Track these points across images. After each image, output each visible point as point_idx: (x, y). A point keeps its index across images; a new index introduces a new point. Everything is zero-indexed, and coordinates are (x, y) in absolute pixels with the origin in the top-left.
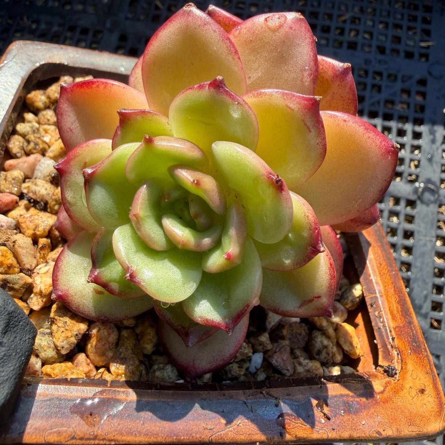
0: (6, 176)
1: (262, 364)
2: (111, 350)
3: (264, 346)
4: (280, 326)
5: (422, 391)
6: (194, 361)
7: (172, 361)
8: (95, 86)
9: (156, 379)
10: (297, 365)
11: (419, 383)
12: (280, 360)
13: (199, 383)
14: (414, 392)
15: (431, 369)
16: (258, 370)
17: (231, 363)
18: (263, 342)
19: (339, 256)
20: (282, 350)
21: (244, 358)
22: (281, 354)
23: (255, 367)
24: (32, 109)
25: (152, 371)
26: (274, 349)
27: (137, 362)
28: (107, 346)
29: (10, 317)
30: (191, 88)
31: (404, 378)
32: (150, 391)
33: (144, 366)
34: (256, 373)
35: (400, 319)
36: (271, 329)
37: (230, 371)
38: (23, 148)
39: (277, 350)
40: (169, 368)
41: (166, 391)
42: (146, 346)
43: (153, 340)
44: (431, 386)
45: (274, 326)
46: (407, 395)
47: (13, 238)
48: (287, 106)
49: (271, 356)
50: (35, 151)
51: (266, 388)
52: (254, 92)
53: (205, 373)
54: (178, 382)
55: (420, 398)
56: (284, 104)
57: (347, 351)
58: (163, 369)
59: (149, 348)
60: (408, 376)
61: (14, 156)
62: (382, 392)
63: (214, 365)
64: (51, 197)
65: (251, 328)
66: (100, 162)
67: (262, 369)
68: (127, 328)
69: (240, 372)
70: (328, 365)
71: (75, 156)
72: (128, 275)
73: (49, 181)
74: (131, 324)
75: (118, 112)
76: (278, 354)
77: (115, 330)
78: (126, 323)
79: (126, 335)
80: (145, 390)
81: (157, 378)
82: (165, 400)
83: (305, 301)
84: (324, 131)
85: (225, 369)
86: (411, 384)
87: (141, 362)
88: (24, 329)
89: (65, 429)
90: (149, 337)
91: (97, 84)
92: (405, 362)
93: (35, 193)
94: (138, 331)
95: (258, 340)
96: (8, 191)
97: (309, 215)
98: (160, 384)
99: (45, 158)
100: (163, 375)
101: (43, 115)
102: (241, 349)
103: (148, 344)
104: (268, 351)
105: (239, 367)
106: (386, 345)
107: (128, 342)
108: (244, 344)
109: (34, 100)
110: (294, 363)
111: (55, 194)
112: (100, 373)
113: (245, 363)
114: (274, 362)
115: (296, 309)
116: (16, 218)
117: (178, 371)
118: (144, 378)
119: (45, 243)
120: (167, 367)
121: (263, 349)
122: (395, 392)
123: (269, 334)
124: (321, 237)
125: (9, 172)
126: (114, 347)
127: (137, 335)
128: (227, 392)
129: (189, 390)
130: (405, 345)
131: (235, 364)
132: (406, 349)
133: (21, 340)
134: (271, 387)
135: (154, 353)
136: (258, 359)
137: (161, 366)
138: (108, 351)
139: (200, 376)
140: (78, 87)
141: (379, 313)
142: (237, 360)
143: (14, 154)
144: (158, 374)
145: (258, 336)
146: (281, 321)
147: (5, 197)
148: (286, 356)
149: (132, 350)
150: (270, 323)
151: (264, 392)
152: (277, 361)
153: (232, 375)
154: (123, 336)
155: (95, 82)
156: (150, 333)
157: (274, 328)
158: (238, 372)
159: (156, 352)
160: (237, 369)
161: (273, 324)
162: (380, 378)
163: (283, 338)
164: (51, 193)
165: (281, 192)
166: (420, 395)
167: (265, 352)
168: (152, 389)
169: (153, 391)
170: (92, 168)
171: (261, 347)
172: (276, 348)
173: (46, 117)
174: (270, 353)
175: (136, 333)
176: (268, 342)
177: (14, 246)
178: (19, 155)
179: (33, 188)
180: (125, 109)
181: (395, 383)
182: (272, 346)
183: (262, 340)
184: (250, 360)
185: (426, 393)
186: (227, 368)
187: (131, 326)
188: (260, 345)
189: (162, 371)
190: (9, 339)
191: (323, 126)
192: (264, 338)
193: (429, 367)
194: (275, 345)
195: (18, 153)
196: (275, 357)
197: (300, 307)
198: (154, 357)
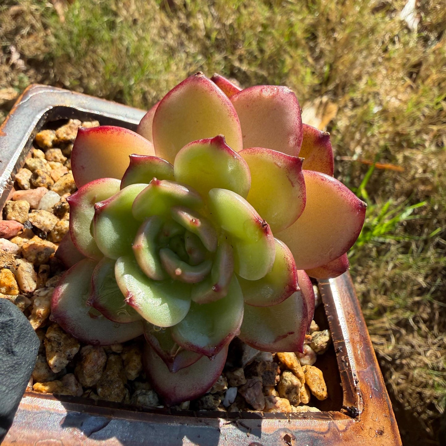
0: (14, 205)
1: (236, 399)
2: (99, 372)
3: (239, 381)
4: (254, 363)
5: (381, 433)
6: (175, 387)
7: (154, 388)
8: (109, 132)
9: (137, 403)
10: (268, 401)
11: (379, 425)
12: (252, 395)
13: (178, 409)
14: (373, 433)
15: (390, 413)
16: (231, 404)
17: (208, 394)
18: (238, 376)
19: (311, 299)
20: (255, 385)
21: (219, 391)
22: (254, 389)
23: (229, 401)
24: (40, 146)
25: (134, 395)
26: (248, 384)
27: (122, 386)
28: (96, 368)
29: (22, 329)
30: (196, 142)
31: (365, 420)
32: (133, 412)
33: (128, 390)
34: (229, 406)
35: (364, 364)
36: (246, 364)
37: (207, 402)
38: (30, 181)
39: (251, 385)
40: (151, 394)
41: (148, 414)
42: (130, 372)
43: (138, 366)
44: (389, 429)
45: (249, 362)
46: (367, 435)
47: (17, 262)
48: (275, 163)
49: (245, 391)
50: (42, 184)
51: (239, 417)
52: (248, 150)
53: (184, 400)
54: (159, 407)
55: (379, 439)
56: (273, 162)
57: (314, 392)
58: (145, 394)
59: (133, 374)
60: (369, 417)
61: (22, 188)
62: (345, 431)
63: (192, 393)
64: (55, 227)
65: (228, 364)
66: (110, 198)
67: (235, 404)
68: (114, 353)
69: (215, 403)
70: (296, 405)
71: (86, 192)
72: (128, 298)
73: (53, 212)
74: (118, 350)
75: (129, 156)
76: (251, 389)
77: (104, 354)
78: (114, 348)
79: (113, 360)
80: (129, 411)
81: (139, 402)
82: (147, 422)
83: (279, 336)
84: (305, 187)
85: (201, 399)
86: (371, 426)
87: (126, 386)
88: (31, 340)
89: (55, 440)
90: (135, 364)
91: (112, 130)
92: (367, 405)
93: (39, 223)
94: (124, 357)
95: (233, 374)
96: (14, 218)
97: (288, 257)
98: (142, 407)
99: (50, 191)
100: (145, 400)
101: (51, 152)
102: (218, 381)
103: (132, 370)
104: (242, 385)
105: (214, 399)
106: (350, 388)
107: (115, 366)
108: (221, 377)
109: (43, 138)
110: (265, 400)
111: (59, 225)
112: (87, 393)
113: (220, 396)
114: (247, 397)
115: (272, 344)
116: (20, 244)
117: (159, 397)
118: (127, 402)
119: (45, 269)
120: (149, 393)
121: (237, 383)
122: (356, 431)
123: (244, 370)
124: (297, 278)
125: (16, 202)
126: (102, 370)
127: (123, 361)
128: (203, 419)
129: (170, 415)
130: (367, 389)
131: (211, 395)
132: (368, 392)
133: (29, 350)
134: (243, 418)
135: (137, 380)
136: (232, 393)
137: (144, 391)
138: (96, 373)
139: (179, 403)
140: (94, 131)
141: (345, 357)
142: (212, 393)
143: (22, 185)
144: (140, 398)
145: (234, 371)
146: (256, 358)
147: (12, 224)
148: (259, 391)
149: (118, 373)
150: (245, 359)
151: (237, 422)
152: (250, 396)
153: (208, 406)
154: (111, 360)
155: (110, 129)
156: (135, 360)
157: (249, 364)
158: (214, 404)
159: (139, 379)
160: (213, 401)
161: (248, 360)
162: (343, 417)
163: (256, 374)
164: (55, 224)
165: (266, 235)
166: (378, 436)
167: (239, 387)
168: (135, 410)
169: (136, 412)
170: (103, 203)
171: (236, 382)
172: (250, 384)
173: (53, 154)
174: (244, 388)
175: (122, 359)
176: (243, 377)
177: (17, 269)
178: (26, 187)
179: (39, 218)
180: (135, 154)
181: (357, 423)
182: (246, 381)
183: (237, 374)
184: (225, 394)
185: (384, 434)
186: (204, 399)
187: (119, 352)
188: (235, 380)
189: (145, 396)
190: (20, 349)
191: (304, 183)
192: (240, 373)
193: (388, 410)
194: (249, 380)
195: (26, 184)
196: (249, 392)
197: (275, 341)
198: (137, 384)
